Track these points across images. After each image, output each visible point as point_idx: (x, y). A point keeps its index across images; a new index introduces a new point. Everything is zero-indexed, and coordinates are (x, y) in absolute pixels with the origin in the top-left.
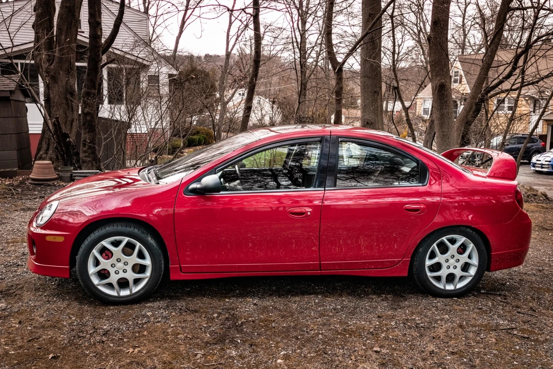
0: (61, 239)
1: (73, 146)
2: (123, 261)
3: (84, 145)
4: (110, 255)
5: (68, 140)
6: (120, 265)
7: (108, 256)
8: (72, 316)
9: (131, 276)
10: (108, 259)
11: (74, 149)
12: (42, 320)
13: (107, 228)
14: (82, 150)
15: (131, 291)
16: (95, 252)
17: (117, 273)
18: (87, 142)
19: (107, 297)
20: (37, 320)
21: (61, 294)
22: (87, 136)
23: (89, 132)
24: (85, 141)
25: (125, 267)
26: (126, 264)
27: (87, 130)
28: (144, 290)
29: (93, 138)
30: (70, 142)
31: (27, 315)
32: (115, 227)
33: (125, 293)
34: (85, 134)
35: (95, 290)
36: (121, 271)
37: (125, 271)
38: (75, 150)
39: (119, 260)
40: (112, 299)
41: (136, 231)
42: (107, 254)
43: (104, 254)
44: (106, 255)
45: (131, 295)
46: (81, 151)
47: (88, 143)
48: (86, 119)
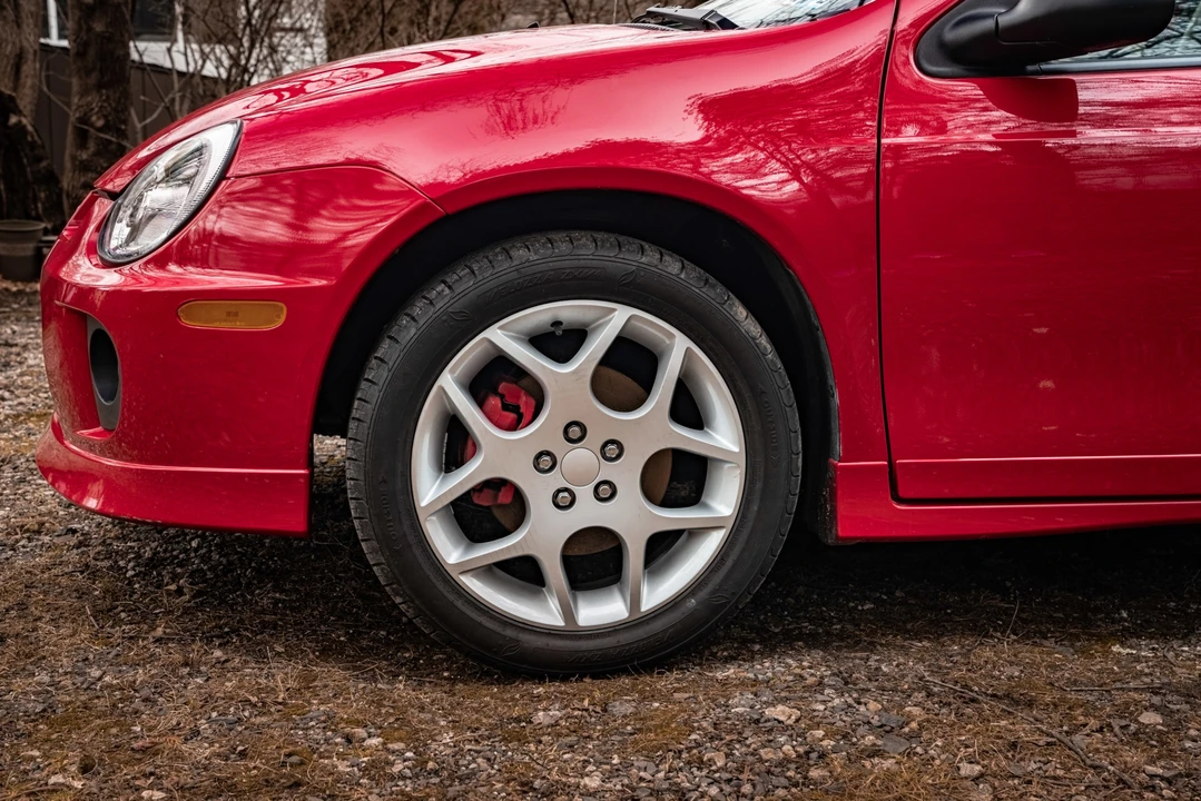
0: (273, 319)
1: (33, 145)
2: (595, 438)
3: (82, 137)
4: (525, 402)
5: (13, 120)
6: (580, 458)
7: (516, 409)
8: (361, 733)
9: (633, 518)
10: (513, 427)
11: (39, 160)
12: (203, 751)
13: (520, 254)
14: (74, 158)
15: (635, 602)
16: (450, 385)
17: (564, 500)
18: (92, 125)
19: (509, 633)
20: (180, 757)
21: (234, 631)
22: (94, 100)
23: (99, 86)
24: (84, 120)
25: (609, 471)
26: (612, 450)
27: (93, 78)
28: (703, 594)
29: (115, 110)
30: (20, 127)
31: (105, 728)
32: (564, 247)
33: (602, 610)
34: (84, 93)
35: (451, 597)
36: (584, 493)
37: (606, 492)
38: (44, 164)
39: (575, 432)
40: (540, 642)
41: (672, 266)
42: (510, 401)
43: (494, 402)
44: (505, 407)
45: (637, 622)
46: (68, 165)
47: (100, 130)
48: (90, 29)
